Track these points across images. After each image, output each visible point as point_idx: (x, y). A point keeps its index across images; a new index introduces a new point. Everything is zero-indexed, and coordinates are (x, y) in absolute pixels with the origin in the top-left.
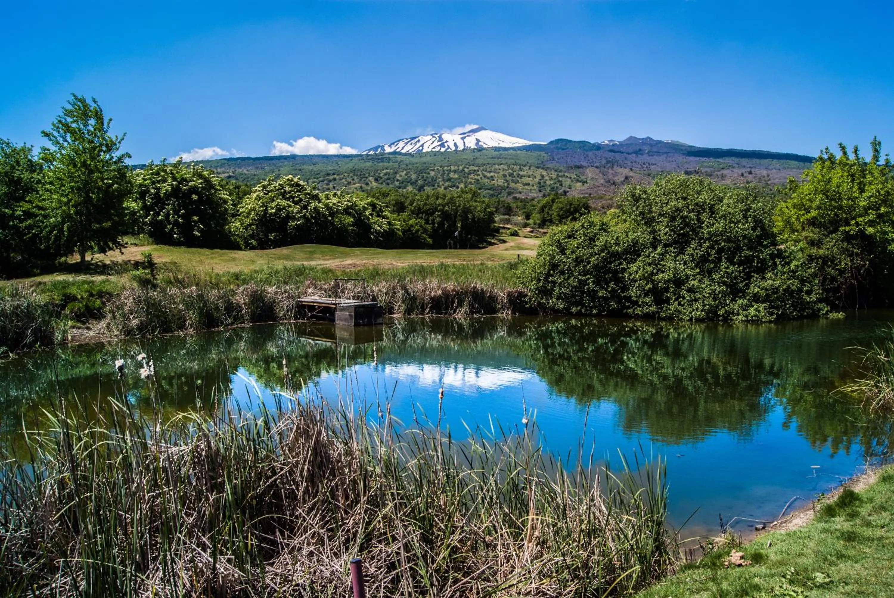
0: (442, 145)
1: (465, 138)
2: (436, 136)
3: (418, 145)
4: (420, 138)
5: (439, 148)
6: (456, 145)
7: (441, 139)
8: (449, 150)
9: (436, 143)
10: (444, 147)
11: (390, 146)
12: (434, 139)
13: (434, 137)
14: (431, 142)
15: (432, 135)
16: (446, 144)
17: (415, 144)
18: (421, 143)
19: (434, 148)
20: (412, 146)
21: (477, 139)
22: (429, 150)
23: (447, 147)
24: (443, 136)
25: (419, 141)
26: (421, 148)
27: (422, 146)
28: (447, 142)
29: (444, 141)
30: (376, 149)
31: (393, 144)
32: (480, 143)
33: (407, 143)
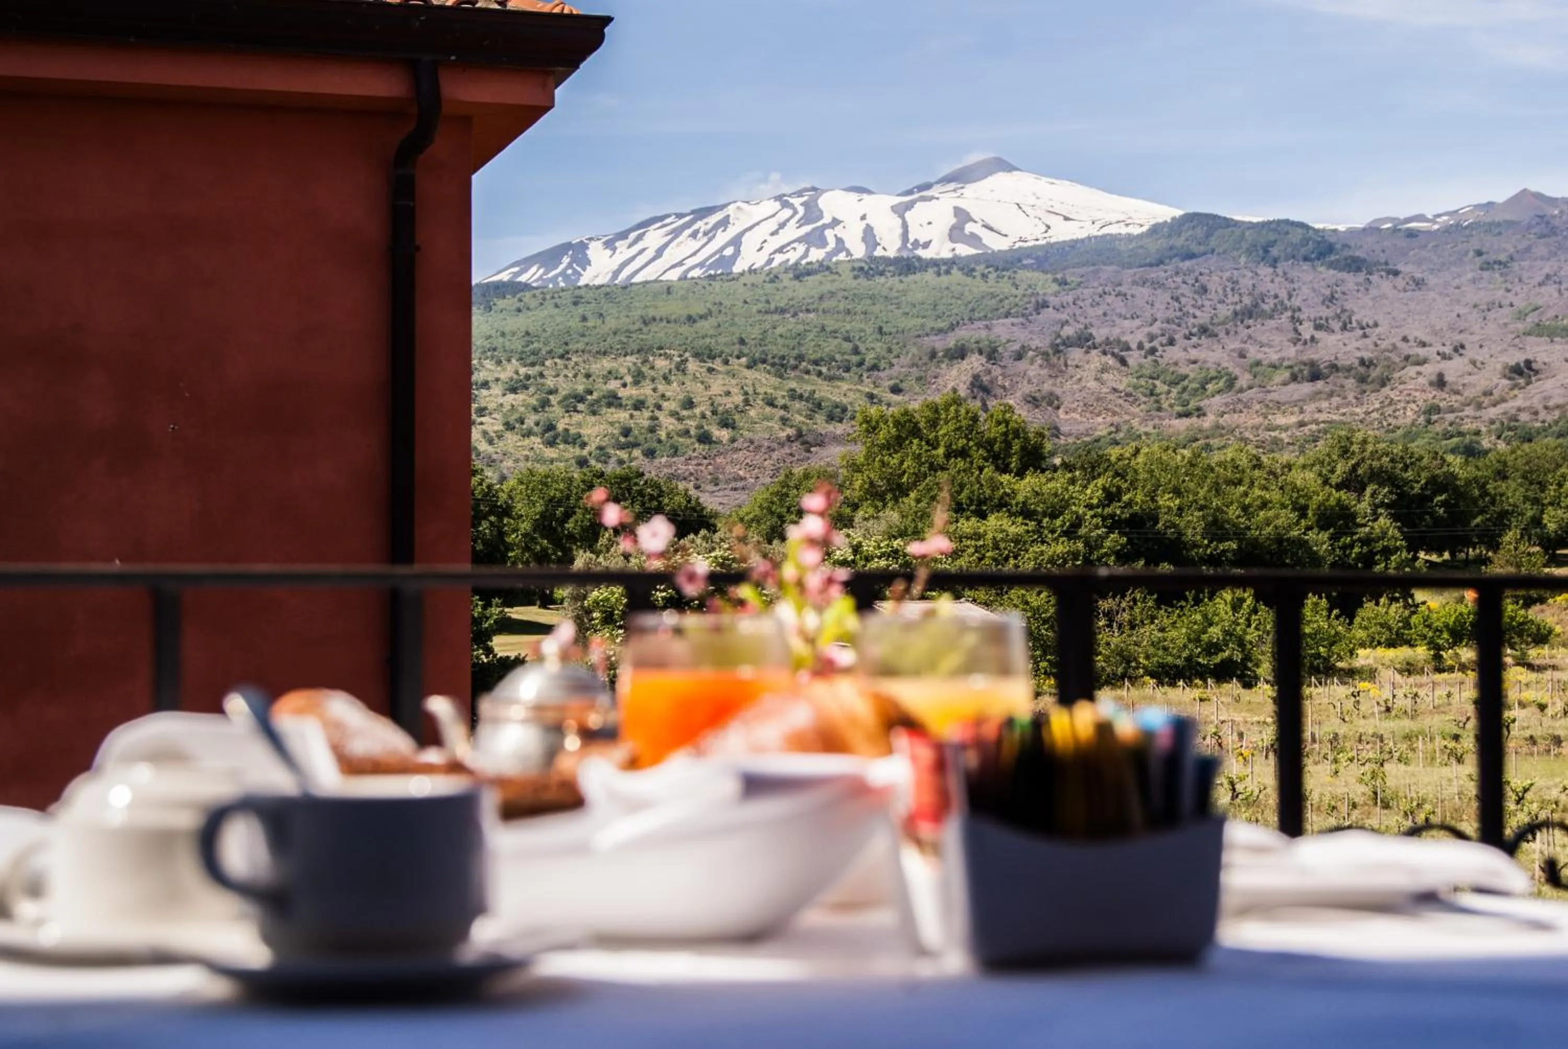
0: (815, 239)
1: (909, 206)
2: (796, 202)
3: (722, 238)
4: (731, 210)
5: (801, 248)
6: (869, 236)
7: (812, 212)
8: (842, 256)
9: (792, 232)
10: (823, 243)
11: (610, 245)
12: (787, 213)
13: (786, 205)
14: (772, 225)
15: (779, 198)
16: (829, 234)
17: (710, 234)
18: (732, 232)
19: (780, 250)
20: (696, 245)
21: (958, 211)
22: (759, 260)
23: (832, 244)
24: (824, 202)
25: (724, 223)
26: (729, 251)
27: (736, 242)
28: (835, 222)
29: (827, 219)
30: (549, 258)
31: (623, 235)
32: (969, 228)
33: (676, 233)
